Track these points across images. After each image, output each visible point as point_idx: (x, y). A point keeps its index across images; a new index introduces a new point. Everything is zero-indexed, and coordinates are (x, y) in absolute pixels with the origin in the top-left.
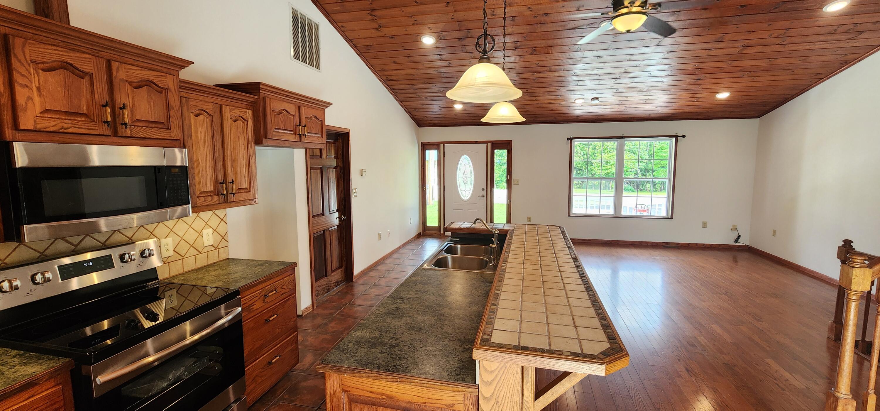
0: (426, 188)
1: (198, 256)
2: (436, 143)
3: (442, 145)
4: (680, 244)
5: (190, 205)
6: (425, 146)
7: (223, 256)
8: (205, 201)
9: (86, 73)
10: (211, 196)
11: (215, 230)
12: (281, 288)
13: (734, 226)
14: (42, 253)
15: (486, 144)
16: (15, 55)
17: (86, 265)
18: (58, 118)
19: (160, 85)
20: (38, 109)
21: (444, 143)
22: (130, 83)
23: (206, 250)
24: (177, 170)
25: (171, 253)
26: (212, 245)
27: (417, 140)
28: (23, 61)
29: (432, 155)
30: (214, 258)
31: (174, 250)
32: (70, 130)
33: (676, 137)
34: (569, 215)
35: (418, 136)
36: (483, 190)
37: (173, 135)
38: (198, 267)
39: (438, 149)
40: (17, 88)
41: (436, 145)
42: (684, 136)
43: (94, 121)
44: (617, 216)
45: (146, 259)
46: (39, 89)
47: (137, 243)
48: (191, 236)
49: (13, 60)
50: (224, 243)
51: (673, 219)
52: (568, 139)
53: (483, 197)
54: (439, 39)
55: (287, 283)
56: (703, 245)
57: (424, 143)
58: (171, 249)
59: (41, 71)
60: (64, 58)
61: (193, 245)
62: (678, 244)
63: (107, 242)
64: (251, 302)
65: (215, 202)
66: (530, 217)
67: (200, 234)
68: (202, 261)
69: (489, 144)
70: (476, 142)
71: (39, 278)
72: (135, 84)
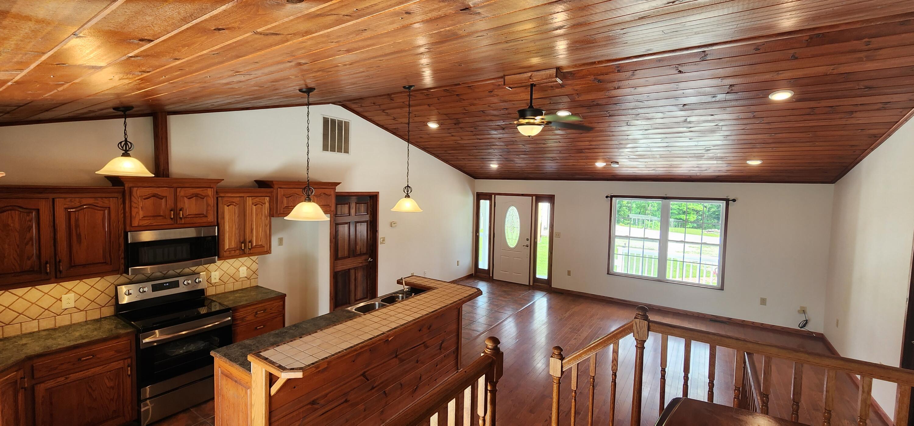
0: (479, 234)
1: (236, 283)
2: (489, 194)
3: (493, 196)
4: (732, 320)
5: (217, 257)
6: (480, 196)
7: (254, 284)
8: (230, 253)
9: (164, 197)
10: (234, 250)
11: (248, 268)
12: (271, 309)
13: (801, 307)
14: (148, 277)
15: (531, 197)
16: (133, 196)
17: (165, 285)
18: (149, 219)
19: (203, 195)
20: (141, 216)
21: (496, 194)
22: (186, 197)
23: (241, 280)
24: (210, 238)
25: (218, 280)
26: (246, 277)
27: (471, 191)
28: (136, 197)
29: (485, 205)
30: (247, 285)
31: (219, 279)
32: (154, 224)
33: (727, 200)
34: (608, 274)
35: (473, 188)
36: (528, 240)
37: (209, 220)
38: (235, 290)
39: (490, 199)
40: (133, 209)
41: (488, 196)
42: (734, 200)
43: (166, 218)
44: (661, 280)
45: (197, 284)
46: (142, 208)
47: (201, 273)
48: (232, 271)
49: (132, 197)
50: (254, 275)
51: (723, 290)
52: (607, 197)
53: (527, 246)
54: (441, 124)
55: (276, 307)
56: (761, 325)
57: (478, 193)
58: (218, 278)
59: (143, 200)
60: (154, 192)
61: (233, 277)
62: (730, 319)
63: (181, 273)
64: (245, 316)
65: (237, 253)
66: (570, 271)
67: (238, 270)
68: (238, 286)
69: (534, 198)
70: (523, 195)
71: (141, 290)
72: (189, 197)
